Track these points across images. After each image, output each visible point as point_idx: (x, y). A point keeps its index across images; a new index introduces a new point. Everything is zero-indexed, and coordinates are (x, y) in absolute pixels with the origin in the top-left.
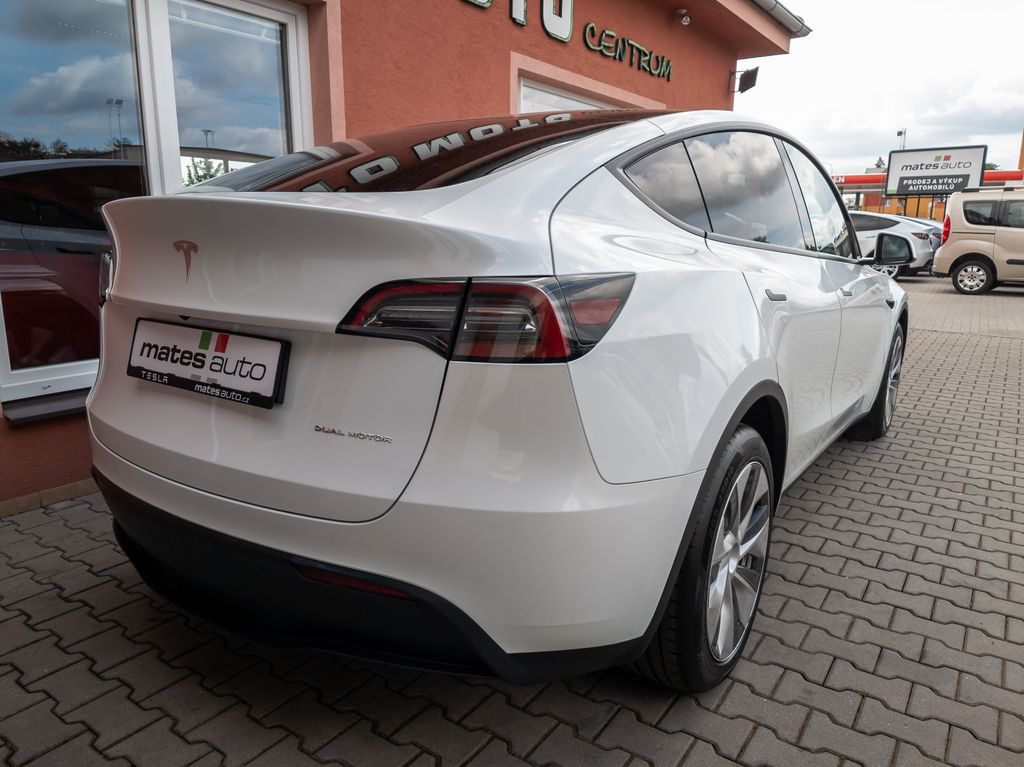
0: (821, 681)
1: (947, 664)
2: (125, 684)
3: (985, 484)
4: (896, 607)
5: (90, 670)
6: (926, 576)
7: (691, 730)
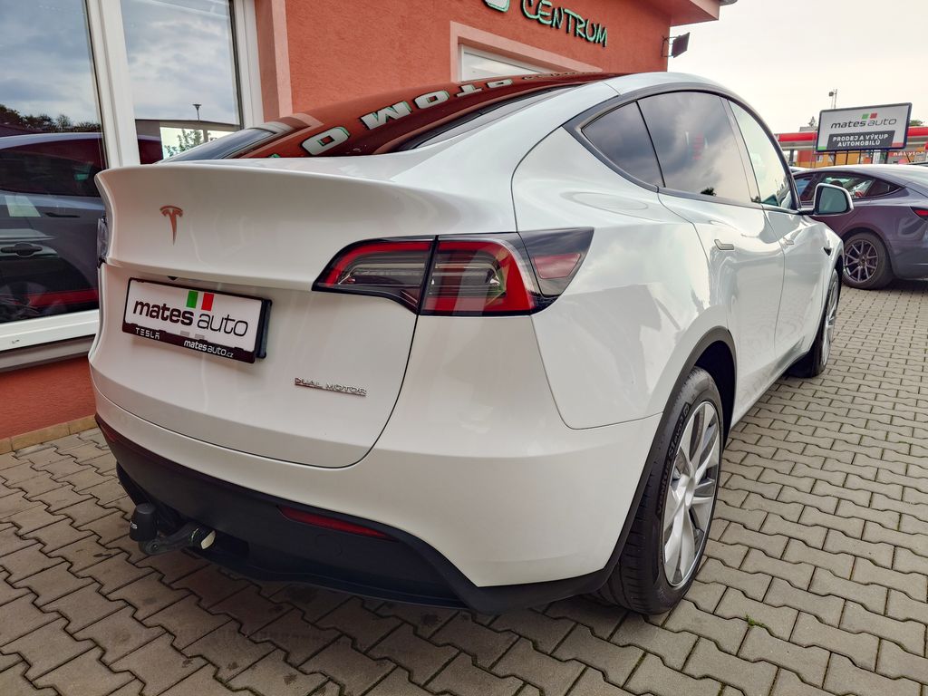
0: (711, 610)
1: (833, 592)
2: (63, 616)
3: (886, 419)
4: (790, 538)
5: (33, 603)
6: (821, 508)
7: (583, 659)
